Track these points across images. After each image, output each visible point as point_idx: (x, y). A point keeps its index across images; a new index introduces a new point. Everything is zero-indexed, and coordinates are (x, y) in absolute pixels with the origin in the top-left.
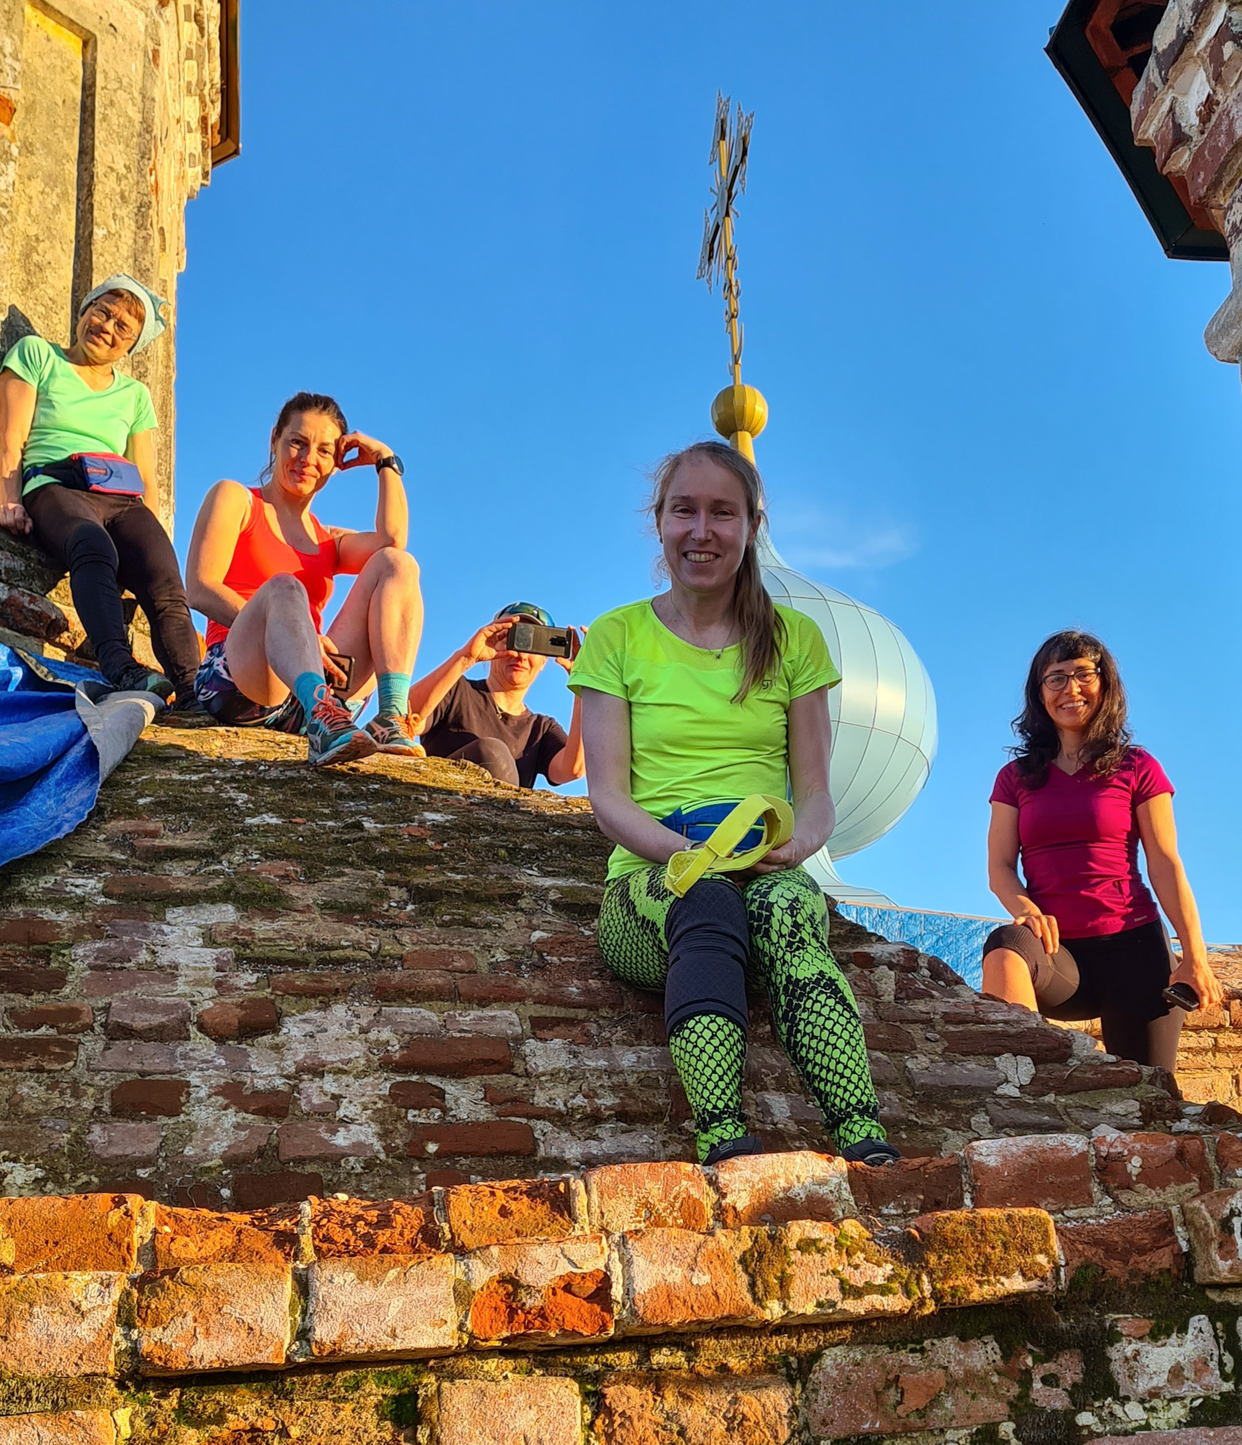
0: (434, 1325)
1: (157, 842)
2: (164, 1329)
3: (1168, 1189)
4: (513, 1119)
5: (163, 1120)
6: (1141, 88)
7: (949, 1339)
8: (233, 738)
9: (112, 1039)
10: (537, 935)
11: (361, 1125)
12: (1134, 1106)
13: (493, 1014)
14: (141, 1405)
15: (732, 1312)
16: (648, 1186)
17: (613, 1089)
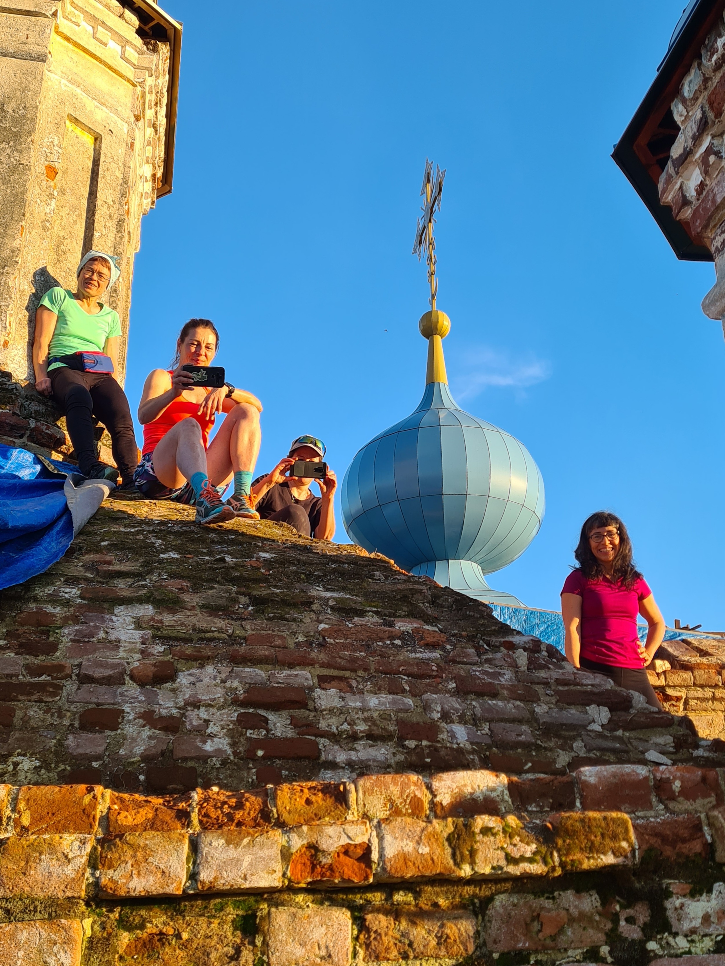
0: (269, 873)
1: (111, 568)
2: (115, 871)
3: (697, 801)
4: (307, 737)
5: (108, 732)
6: (663, 178)
7: (569, 892)
8: (153, 506)
9: (81, 683)
10: (322, 626)
11: (220, 738)
12: (669, 739)
13: (296, 673)
14: (98, 916)
15: (442, 871)
16: (391, 789)
17: (365, 720)
